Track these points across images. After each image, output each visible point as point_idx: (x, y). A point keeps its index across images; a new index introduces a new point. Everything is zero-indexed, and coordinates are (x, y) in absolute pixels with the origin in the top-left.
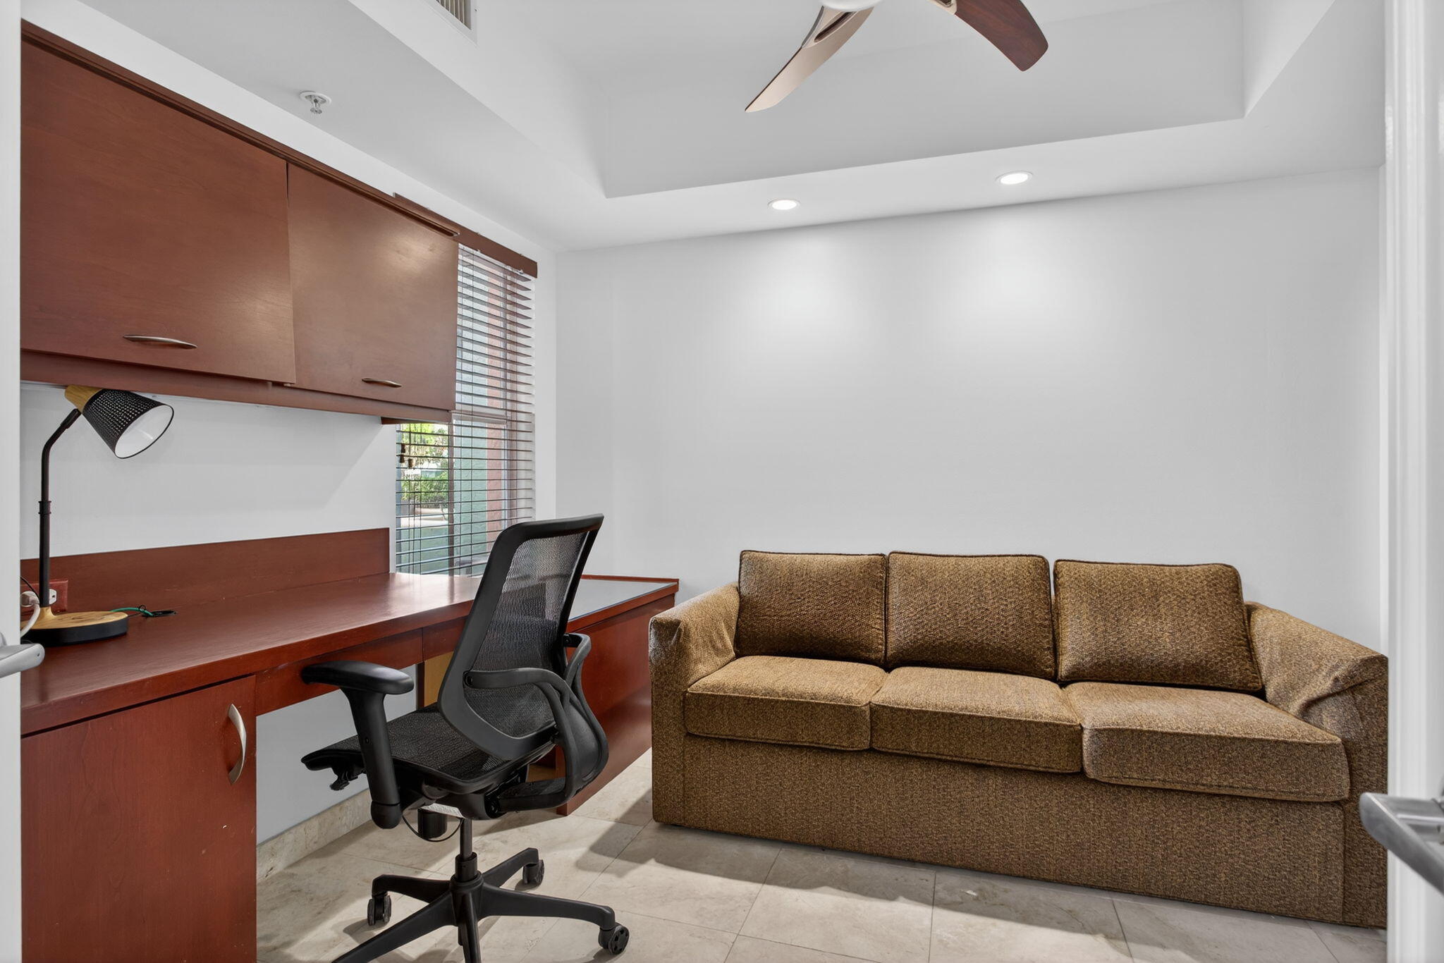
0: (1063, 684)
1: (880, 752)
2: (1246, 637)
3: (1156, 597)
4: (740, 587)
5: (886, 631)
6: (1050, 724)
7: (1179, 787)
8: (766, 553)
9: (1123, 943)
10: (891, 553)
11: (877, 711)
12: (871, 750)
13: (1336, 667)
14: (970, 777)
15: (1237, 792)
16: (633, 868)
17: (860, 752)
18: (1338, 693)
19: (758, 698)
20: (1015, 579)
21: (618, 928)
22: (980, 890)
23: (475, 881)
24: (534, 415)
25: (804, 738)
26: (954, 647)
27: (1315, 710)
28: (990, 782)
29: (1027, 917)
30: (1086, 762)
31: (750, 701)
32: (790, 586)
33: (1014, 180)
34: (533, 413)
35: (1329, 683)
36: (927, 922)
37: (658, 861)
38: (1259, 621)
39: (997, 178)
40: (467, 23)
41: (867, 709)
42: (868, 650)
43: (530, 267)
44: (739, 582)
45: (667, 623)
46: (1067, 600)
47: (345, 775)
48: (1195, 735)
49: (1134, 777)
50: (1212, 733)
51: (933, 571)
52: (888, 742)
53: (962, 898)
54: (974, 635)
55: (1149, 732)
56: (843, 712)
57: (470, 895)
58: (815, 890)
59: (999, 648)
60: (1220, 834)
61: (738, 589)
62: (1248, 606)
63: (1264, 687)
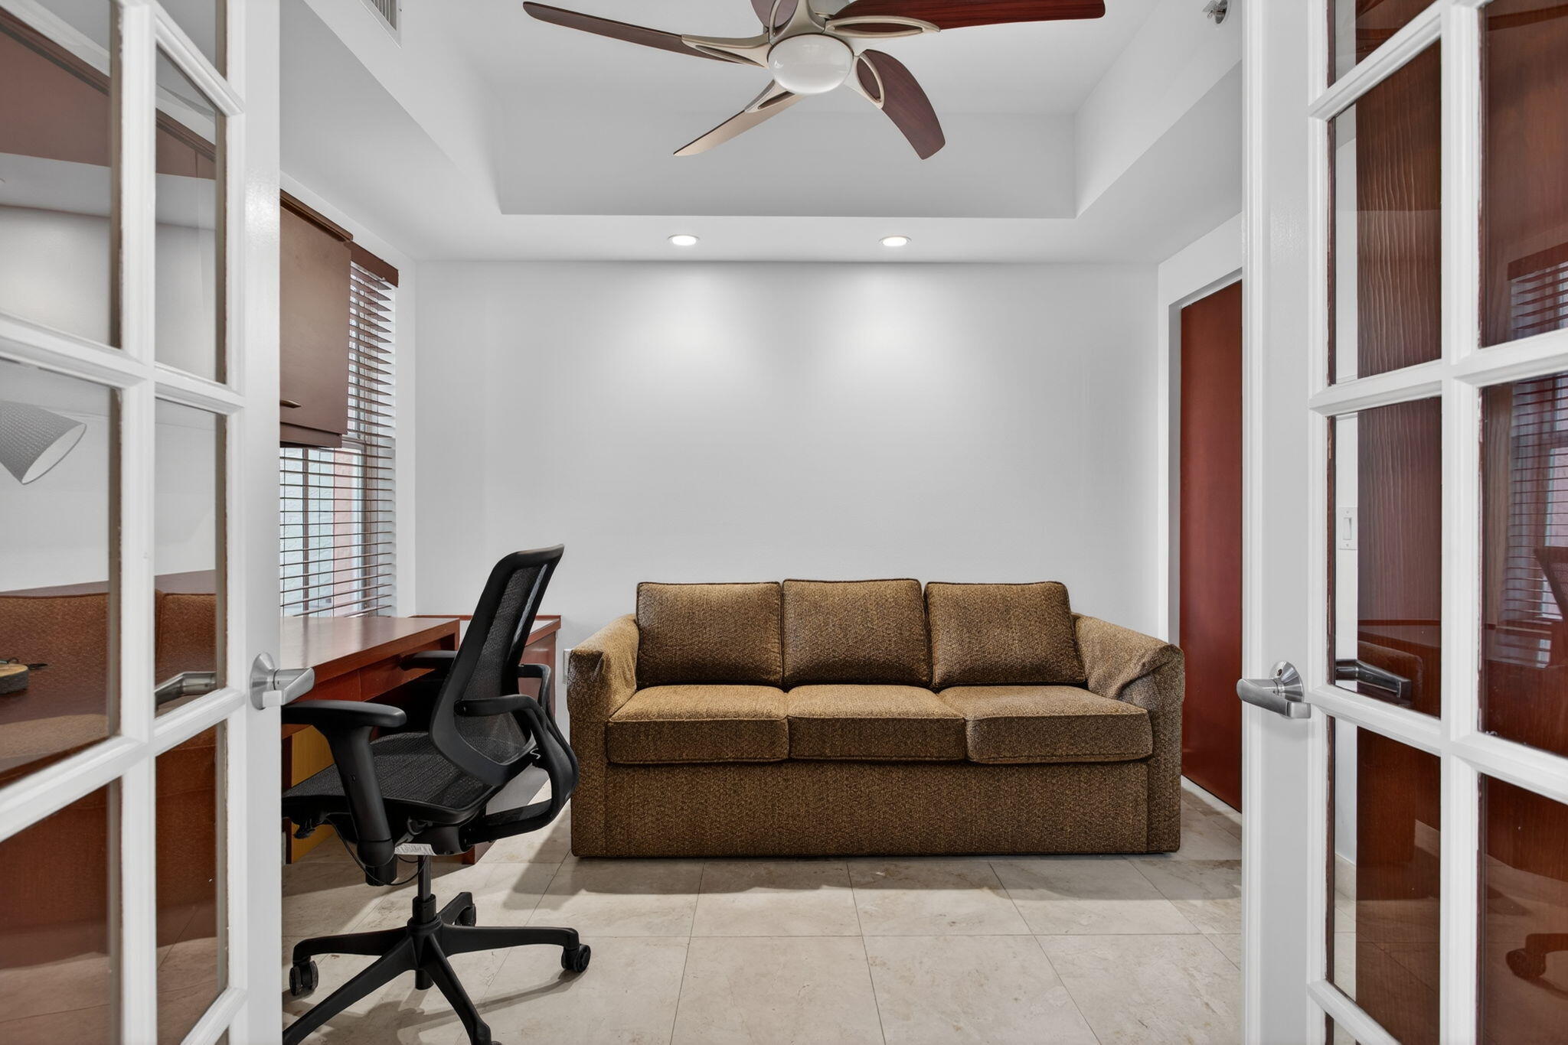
0: (937, 690)
1: (797, 760)
2: (1073, 640)
3: (1007, 611)
4: (638, 619)
5: (783, 653)
6: (941, 719)
7: (1038, 760)
8: (664, 584)
9: (1003, 890)
10: (784, 581)
11: (794, 723)
12: (790, 761)
13: (1142, 656)
14: (876, 773)
15: (1080, 760)
16: (566, 900)
17: (780, 764)
18: (1144, 676)
19: (683, 721)
20: (895, 600)
21: (581, 948)
22: (886, 870)
23: (435, 922)
24: (394, 440)
25: (729, 756)
26: (846, 665)
27: (1127, 691)
28: (894, 775)
29: (927, 885)
30: (970, 747)
31: (674, 724)
32: (691, 616)
33: (895, 243)
34: (394, 437)
35: (1139, 668)
36: (851, 901)
37: (588, 890)
38: (1083, 628)
39: (880, 240)
40: (393, 23)
41: (785, 721)
42: (768, 673)
43: (391, 275)
44: (637, 614)
45: (588, 655)
46: (938, 616)
47: (308, 823)
48: (1050, 717)
49: (1006, 757)
50: (1063, 714)
51: (825, 596)
52: (805, 750)
53: (873, 878)
54: (863, 653)
55: (1017, 718)
56: (765, 726)
57: (433, 935)
58: (747, 891)
59: (884, 662)
60: (1067, 795)
61: (637, 622)
62: (1073, 616)
63: (1087, 680)
